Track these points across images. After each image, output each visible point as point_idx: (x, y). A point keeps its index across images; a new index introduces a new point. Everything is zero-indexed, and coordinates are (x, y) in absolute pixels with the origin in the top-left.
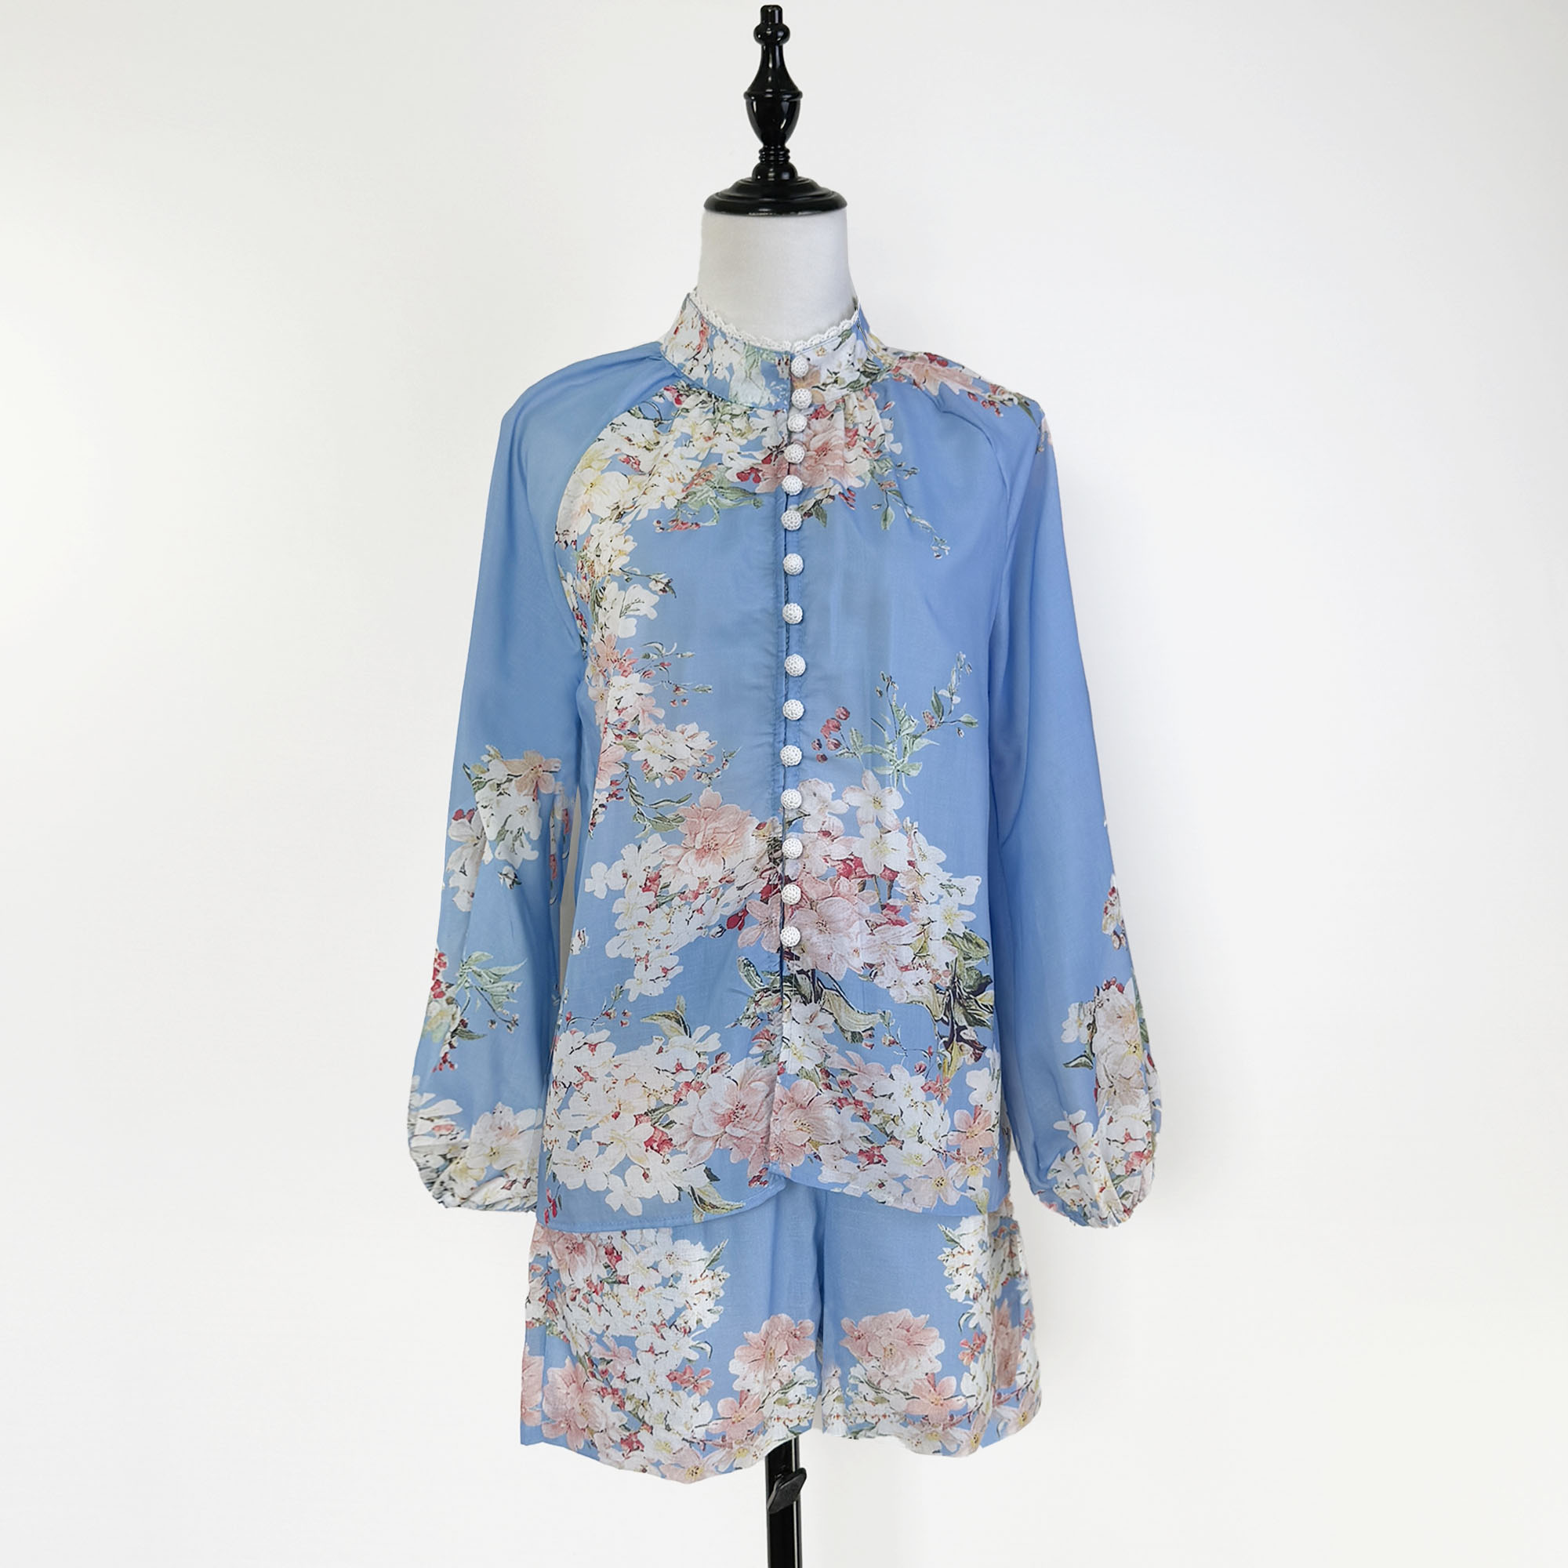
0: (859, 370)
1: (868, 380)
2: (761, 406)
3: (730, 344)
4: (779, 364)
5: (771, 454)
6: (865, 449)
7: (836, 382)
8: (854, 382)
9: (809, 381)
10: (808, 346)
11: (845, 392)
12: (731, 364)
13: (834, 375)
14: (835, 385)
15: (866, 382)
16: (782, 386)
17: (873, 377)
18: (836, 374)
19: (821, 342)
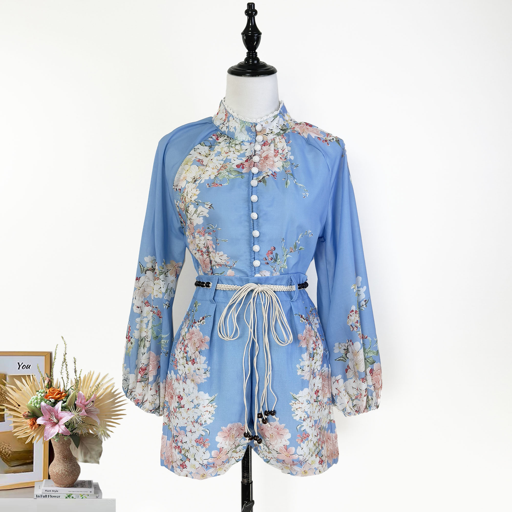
0: (280, 129)
1: (283, 132)
2: (245, 141)
3: (235, 120)
4: (252, 127)
5: (248, 159)
6: (281, 158)
7: (272, 133)
8: (278, 133)
9: (262, 132)
10: (262, 121)
11: (275, 136)
12: (235, 127)
13: (271, 130)
14: (271, 134)
15: (282, 133)
16: (253, 134)
17: (285, 131)
18: (272, 130)
19: (267, 119)
